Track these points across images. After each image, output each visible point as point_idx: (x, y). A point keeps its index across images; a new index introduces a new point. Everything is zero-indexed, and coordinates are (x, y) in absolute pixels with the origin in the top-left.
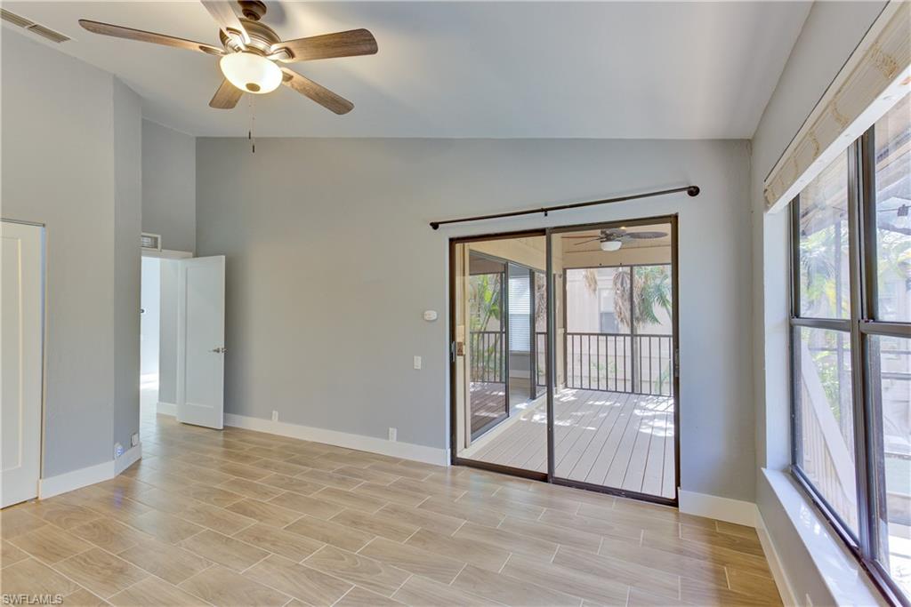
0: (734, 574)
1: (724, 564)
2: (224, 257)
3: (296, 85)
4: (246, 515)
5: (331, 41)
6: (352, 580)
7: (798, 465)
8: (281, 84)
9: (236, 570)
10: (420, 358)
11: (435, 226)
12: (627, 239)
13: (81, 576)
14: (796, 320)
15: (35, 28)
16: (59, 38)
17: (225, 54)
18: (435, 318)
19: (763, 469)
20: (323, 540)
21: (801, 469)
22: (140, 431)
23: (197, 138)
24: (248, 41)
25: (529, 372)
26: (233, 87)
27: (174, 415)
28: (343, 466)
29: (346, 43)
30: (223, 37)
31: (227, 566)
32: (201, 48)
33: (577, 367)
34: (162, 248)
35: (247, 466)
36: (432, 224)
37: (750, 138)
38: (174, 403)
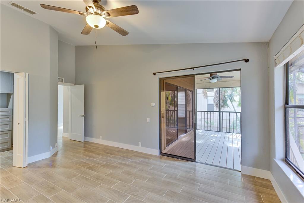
0: (264, 196)
1: (260, 192)
2: (84, 85)
3: (110, 26)
4: (93, 171)
5: (123, 10)
6: (130, 194)
7: (288, 158)
8: (105, 25)
9: (90, 189)
10: (149, 119)
11: (154, 74)
12: (219, 78)
13: (40, 190)
14: (287, 106)
15: (26, 10)
16: (33, 13)
17: (87, 15)
18: (154, 105)
19: (274, 159)
20: (118, 180)
21: (289, 159)
22: (58, 142)
23: (75, 46)
24: (95, 10)
25: (184, 124)
26: (90, 26)
27: (68, 137)
28: (124, 155)
29: (128, 10)
30: (87, 9)
31: (88, 188)
32: (80, 13)
33: (200, 123)
34: (64, 82)
35: (92, 154)
36: (153, 73)
37: (268, 41)
38: (68, 133)
